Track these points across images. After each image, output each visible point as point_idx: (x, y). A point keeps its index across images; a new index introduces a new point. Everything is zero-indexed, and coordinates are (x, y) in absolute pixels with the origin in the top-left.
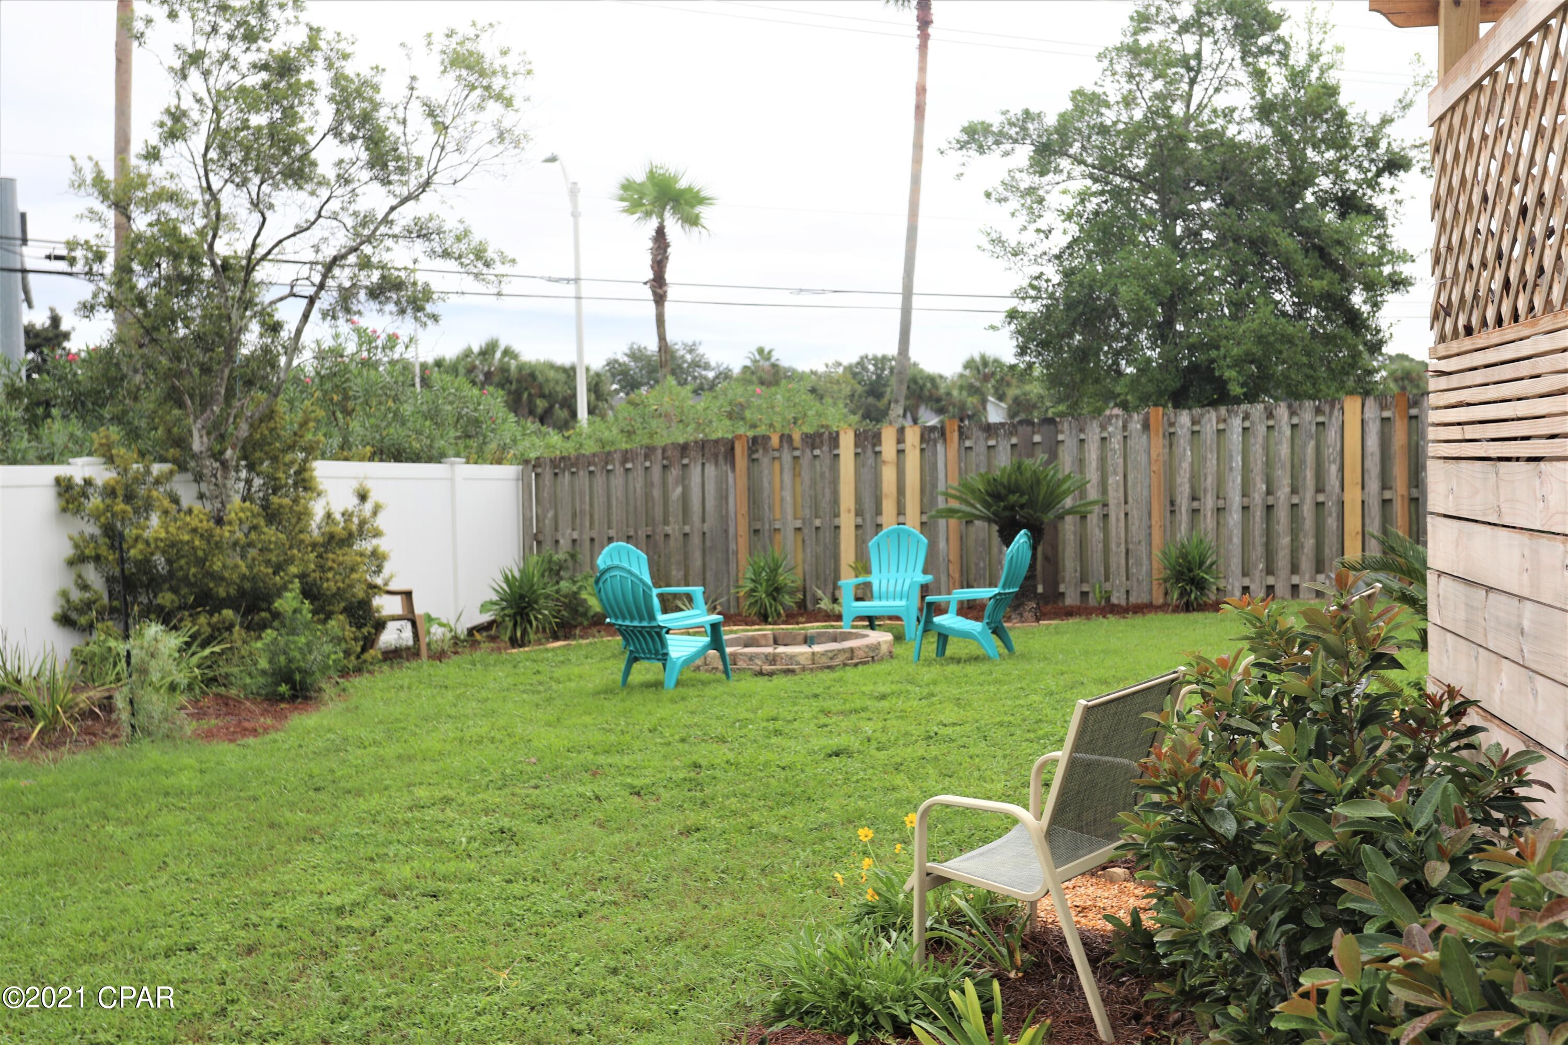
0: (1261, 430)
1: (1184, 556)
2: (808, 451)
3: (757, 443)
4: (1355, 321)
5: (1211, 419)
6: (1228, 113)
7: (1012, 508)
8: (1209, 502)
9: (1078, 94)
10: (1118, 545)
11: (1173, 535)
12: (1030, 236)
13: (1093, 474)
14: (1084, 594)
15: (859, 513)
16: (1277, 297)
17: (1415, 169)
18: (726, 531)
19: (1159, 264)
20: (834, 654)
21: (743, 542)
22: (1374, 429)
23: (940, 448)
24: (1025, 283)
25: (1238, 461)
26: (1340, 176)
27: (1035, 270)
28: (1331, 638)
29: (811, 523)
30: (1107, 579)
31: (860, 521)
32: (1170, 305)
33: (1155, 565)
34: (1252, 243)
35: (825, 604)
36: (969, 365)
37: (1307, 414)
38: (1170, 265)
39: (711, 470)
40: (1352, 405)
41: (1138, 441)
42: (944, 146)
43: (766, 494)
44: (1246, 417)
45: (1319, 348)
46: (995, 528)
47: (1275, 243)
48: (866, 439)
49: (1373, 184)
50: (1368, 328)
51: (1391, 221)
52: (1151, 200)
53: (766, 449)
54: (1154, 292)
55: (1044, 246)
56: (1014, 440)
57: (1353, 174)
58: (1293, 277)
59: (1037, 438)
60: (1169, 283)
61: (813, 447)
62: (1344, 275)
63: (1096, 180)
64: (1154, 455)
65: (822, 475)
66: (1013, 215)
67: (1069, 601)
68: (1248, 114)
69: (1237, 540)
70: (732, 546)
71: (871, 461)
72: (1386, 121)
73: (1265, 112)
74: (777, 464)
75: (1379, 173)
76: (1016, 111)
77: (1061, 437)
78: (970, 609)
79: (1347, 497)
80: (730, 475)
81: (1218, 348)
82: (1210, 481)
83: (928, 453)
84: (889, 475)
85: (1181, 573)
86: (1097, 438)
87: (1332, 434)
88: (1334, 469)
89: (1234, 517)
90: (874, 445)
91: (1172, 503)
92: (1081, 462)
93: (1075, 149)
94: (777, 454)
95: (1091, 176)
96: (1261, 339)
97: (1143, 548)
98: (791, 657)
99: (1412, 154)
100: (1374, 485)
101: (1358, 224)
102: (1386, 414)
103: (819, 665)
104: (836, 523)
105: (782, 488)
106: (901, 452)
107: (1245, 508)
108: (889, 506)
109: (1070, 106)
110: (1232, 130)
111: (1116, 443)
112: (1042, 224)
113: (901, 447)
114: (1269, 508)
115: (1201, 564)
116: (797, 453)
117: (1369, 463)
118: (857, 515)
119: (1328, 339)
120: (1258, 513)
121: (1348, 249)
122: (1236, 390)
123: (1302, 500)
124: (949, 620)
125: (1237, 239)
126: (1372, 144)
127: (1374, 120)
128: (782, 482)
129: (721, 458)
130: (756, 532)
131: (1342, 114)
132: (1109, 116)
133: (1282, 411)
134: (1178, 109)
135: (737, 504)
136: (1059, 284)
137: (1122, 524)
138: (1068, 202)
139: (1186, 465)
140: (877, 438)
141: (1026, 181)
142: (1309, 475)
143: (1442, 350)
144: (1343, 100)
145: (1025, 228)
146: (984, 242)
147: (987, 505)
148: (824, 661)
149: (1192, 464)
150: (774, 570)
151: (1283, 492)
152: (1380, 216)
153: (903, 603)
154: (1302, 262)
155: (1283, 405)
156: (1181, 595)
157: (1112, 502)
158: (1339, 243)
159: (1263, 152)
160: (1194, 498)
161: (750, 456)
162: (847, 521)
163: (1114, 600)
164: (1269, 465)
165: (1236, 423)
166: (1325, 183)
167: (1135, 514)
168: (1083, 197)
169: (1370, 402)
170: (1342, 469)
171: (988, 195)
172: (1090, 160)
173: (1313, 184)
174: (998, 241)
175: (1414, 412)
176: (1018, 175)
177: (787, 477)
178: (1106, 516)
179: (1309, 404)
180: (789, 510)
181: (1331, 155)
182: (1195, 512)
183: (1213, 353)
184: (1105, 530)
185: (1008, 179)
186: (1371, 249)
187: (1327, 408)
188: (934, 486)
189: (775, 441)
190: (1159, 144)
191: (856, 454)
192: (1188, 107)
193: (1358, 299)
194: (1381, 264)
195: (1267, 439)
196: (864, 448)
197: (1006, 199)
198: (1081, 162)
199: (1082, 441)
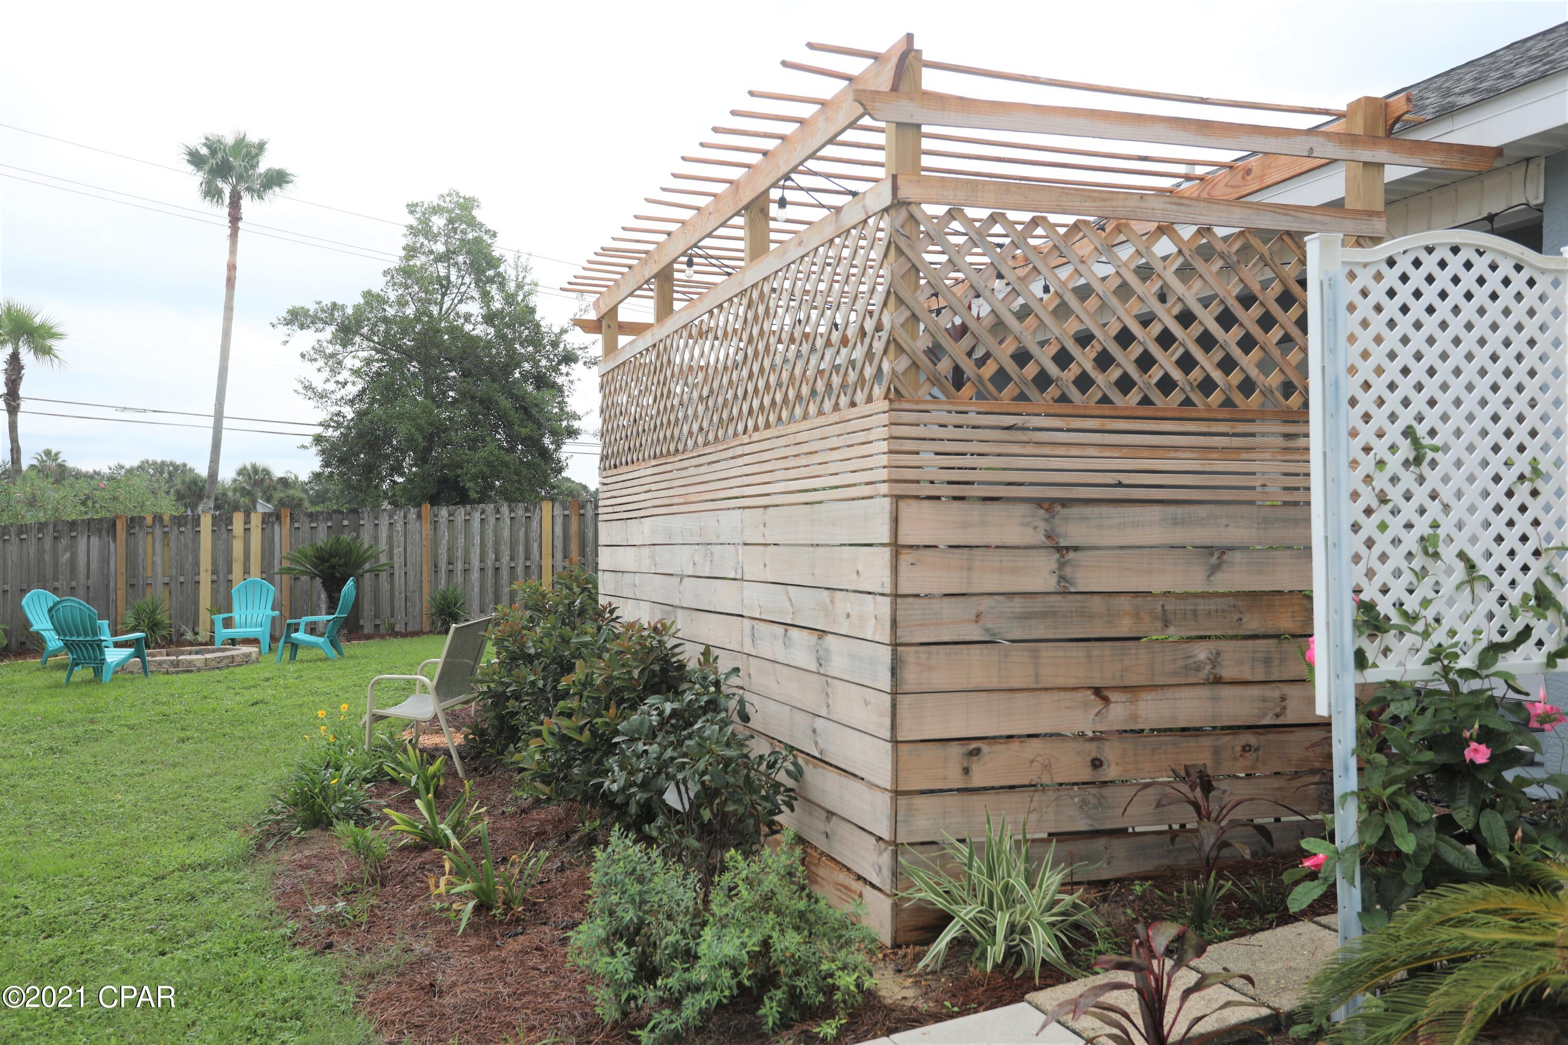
0: (492, 520)
1: (445, 599)
2: (176, 528)
3: (134, 522)
4: (545, 454)
5: (461, 513)
6: (467, 317)
7: (333, 567)
8: (459, 565)
9: (367, 294)
10: (400, 593)
11: (436, 586)
12: (331, 386)
13: (383, 545)
14: (377, 626)
15: (215, 572)
16: (498, 436)
17: (581, 362)
18: (107, 586)
19: (424, 412)
20: (221, 659)
21: (121, 594)
22: (559, 521)
23: (276, 527)
24: (328, 418)
25: (477, 540)
26: (536, 363)
27: (336, 409)
28: (568, 582)
29: (177, 579)
30: (392, 616)
31: (215, 577)
32: (430, 438)
33: (425, 604)
34: (482, 402)
35: (189, 636)
36: (241, 472)
37: (520, 512)
38: (431, 412)
39: (95, 541)
40: (546, 506)
41: (414, 526)
42: (275, 321)
43: (141, 558)
44: (483, 512)
45: (524, 472)
46: (318, 581)
47: (497, 403)
48: (221, 520)
49: (556, 370)
50: (553, 459)
51: (566, 393)
52: (414, 367)
53: (141, 526)
54: (420, 429)
55: (343, 392)
56: (329, 524)
57: (544, 362)
58: (508, 426)
59: (346, 523)
60: (431, 424)
61: (180, 526)
62: (539, 426)
63: (378, 351)
64: (424, 534)
65: (186, 545)
66: (319, 370)
67: (366, 631)
68: (480, 319)
69: (476, 590)
70: (112, 596)
71: (224, 536)
72: (564, 331)
73: (489, 319)
74: (150, 537)
75: (559, 363)
76: (327, 302)
77: (362, 522)
78: (312, 629)
79: (544, 563)
80: (112, 545)
81: (462, 468)
82: (460, 553)
83: (268, 531)
84: (238, 547)
85: (443, 610)
86: (387, 523)
87: (535, 524)
88: (536, 545)
89: (475, 575)
90: (227, 525)
91: (436, 566)
92: (376, 539)
93: (365, 330)
94: (150, 530)
95: (375, 349)
96: (489, 464)
97: (417, 595)
98: (190, 662)
99: (579, 352)
100: (559, 556)
101: (546, 394)
102: (566, 512)
103: (208, 666)
104: (196, 578)
105: (154, 554)
106: (247, 530)
107: (482, 569)
108: (237, 568)
109: (362, 301)
110: (468, 327)
111: (399, 527)
112: (340, 378)
113: (247, 526)
114: (497, 569)
115: (456, 604)
116: (166, 530)
117: (556, 542)
118: (213, 574)
119: (529, 465)
120: (490, 573)
121: (542, 410)
122: (473, 495)
123: (517, 564)
124: (300, 636)
125: (473, 398)
126: (555, 344)
127: (556, 330)
128: (154, 549)
129: (104, 532)
130: (132, 586)
131: (538, 326)
132: (390, 312)
133: (505, 509)
134: (435, 310)
135: (118, 565)
136: (352, 420)
137: (403, 580)
138: (358, 364)
139: (444, 542)
140: (230, 521)
141: (330, 349)
142: (521, 549)
143: (605, 474)
144: (537, 317)
145: (328, 380)
146: (300, 388)
147: (315, 566)
148: (214, 664)
149: (448, 541)
150: (154, 611)
151: (505, 559)
152: (560, 390)
153: (259, 629)
154: (515, 416)
155: (506, 505)
156: (443, 624)
157: (396, 566)
158: (536, 405)
159: (489, 345)
160: (450, 563)
161: (128, 531)
162: (205, 579)
163: (397, 629)
164: (497, 543)
165: (477, 516)
166: (527, 366)
167: (411, 573)
168: (368, 362)
169: (557, 505)
170: (540, 546)
171: (303, 356)
172: (376, 339)
173: (520, 367)
174: (309, 387)
175: (582, 511)
176: (325, 344)
177: (158, 546)
178: (392, 574)
179: (521, 505)
180: (159, 570)
181: (530, 349)
182: (451, 571)
183: (459, 471)
184: (392, 584)
185: (317, 346)
186: (556, 410)
187: (532, 508)
188: (272, 554)
189: (149, 520)
190: (423, 333)
191: (213, 531)
192: (441, 309)
193: (547, 441)
194: (561, 420)
195: (496, 526)
196: (219, 527)
197: (316, 360)
198: (369, 339)
199: (377, 525)
